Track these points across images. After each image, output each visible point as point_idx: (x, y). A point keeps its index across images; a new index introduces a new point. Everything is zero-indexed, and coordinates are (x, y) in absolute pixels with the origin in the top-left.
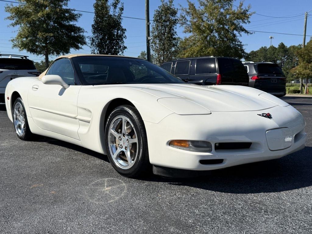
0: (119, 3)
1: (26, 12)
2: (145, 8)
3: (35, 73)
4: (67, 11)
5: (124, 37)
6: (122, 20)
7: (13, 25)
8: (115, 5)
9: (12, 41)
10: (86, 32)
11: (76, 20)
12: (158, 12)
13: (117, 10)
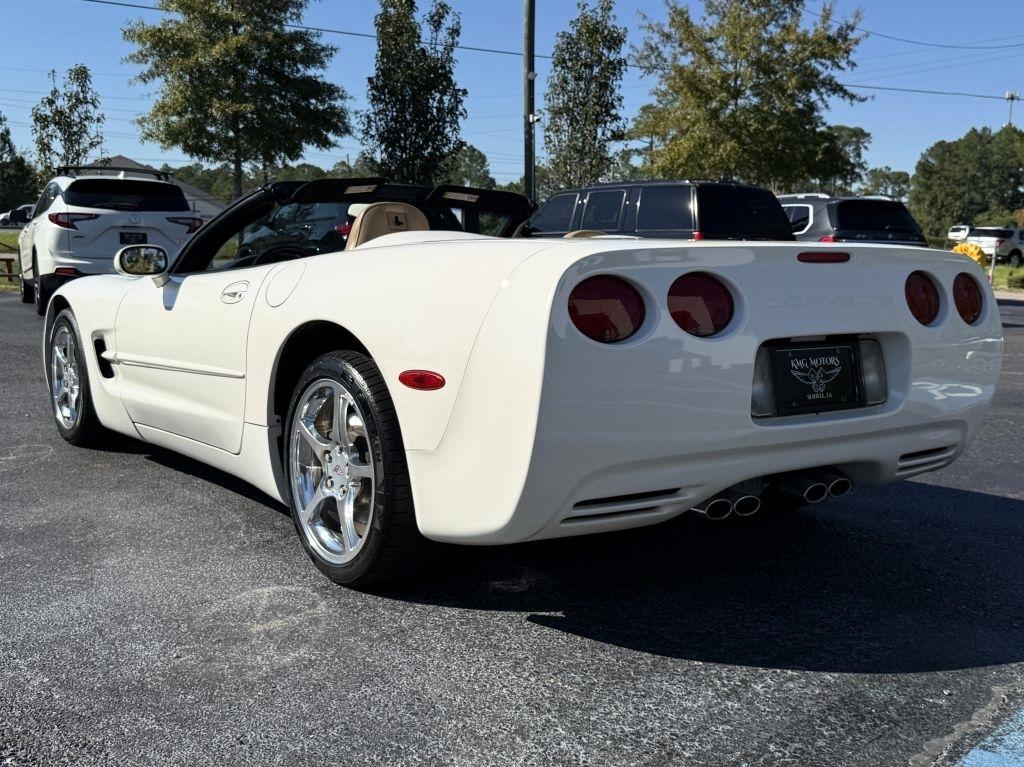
0: (447, 13)
1: (181, 39)
2: (523, 31)
3: (187, 221)
4: (299, 37)
5: (461, 114)
6: (456, 64)
7: (144, 78)
8: (436, 21)
9: (140, 122)
10: (351, 98)
11: (322, 64)
12: (567, 38)
13: (443, 34)
